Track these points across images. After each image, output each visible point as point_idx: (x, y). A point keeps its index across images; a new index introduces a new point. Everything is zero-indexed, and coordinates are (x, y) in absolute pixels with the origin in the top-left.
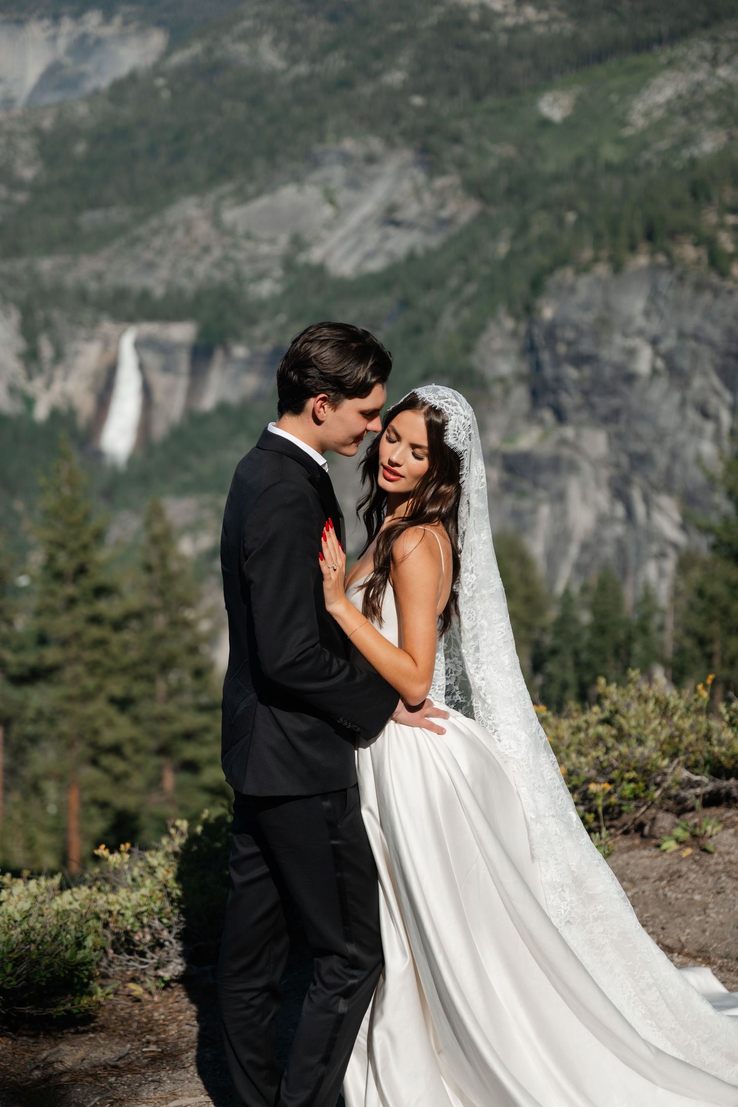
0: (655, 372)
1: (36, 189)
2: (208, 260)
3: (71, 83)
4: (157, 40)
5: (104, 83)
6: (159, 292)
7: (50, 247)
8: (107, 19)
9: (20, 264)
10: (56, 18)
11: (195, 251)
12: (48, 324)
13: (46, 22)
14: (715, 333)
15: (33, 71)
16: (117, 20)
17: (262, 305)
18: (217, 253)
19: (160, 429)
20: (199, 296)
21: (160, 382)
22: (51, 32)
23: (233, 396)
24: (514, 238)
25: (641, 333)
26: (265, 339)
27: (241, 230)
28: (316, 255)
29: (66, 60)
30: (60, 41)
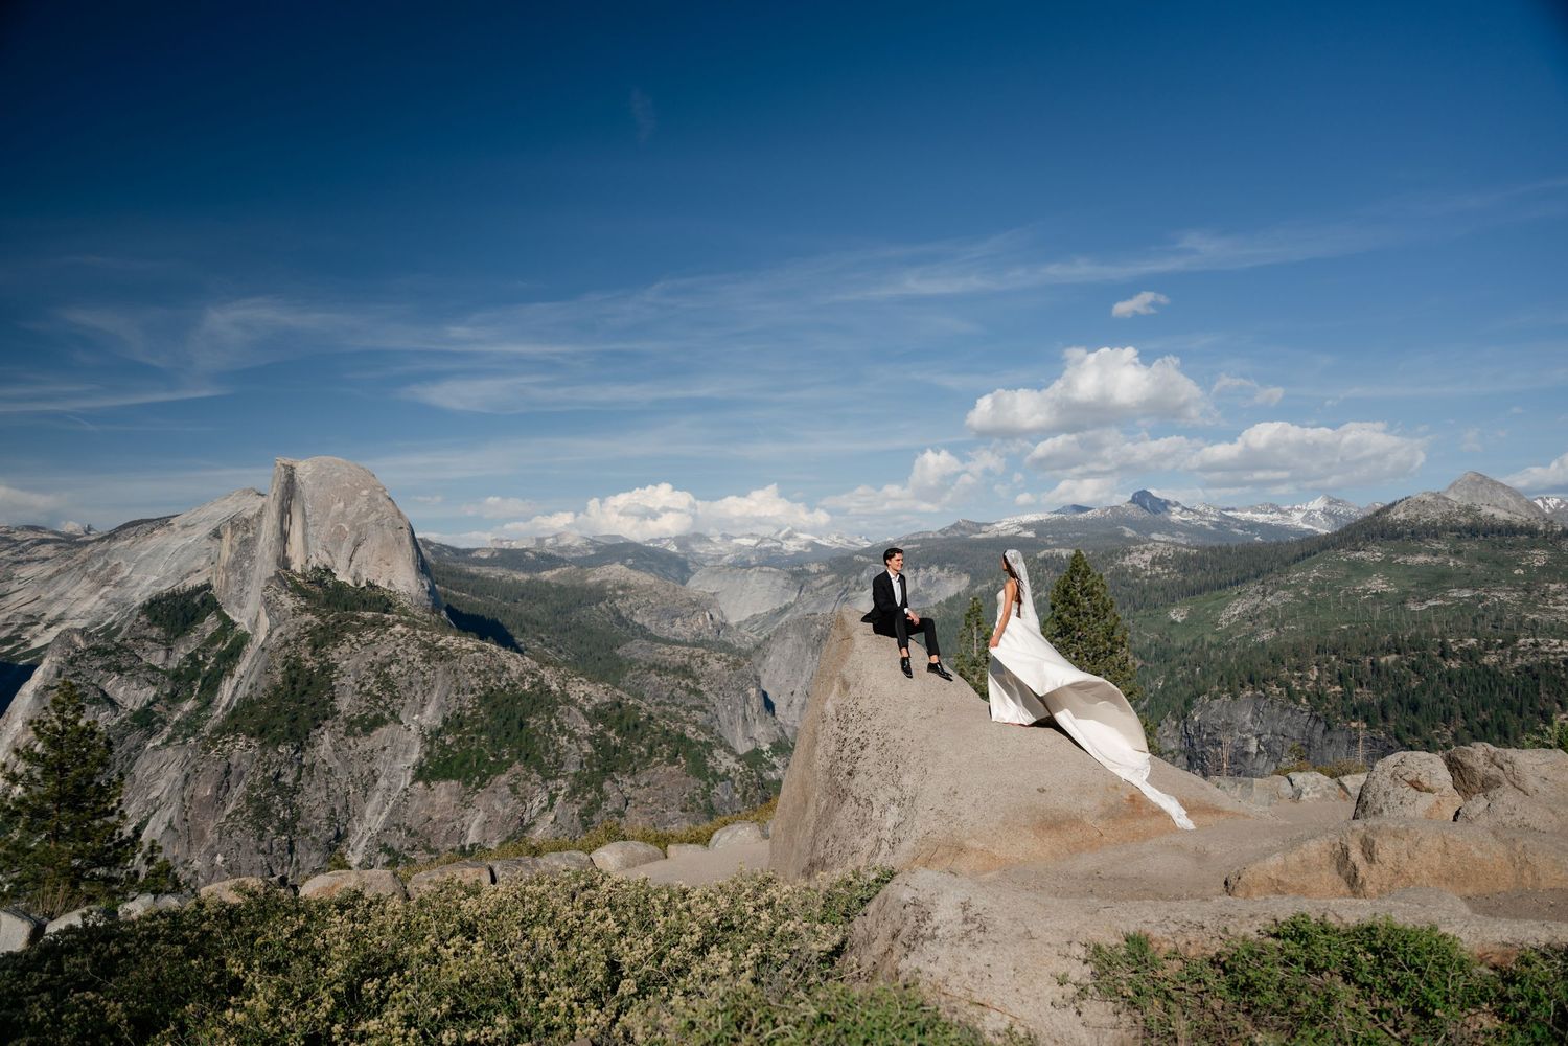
0: (1259, 752)
3: (925, 599)
4: (966, 580)
5: (942, 599)
8: (941, 569)
10: (917, 569)
14: (1295, 734)
16: (946, 570)
24: (1166, 680)
25: (1250, 731)
29: (922, 589)
30: (919, 580)
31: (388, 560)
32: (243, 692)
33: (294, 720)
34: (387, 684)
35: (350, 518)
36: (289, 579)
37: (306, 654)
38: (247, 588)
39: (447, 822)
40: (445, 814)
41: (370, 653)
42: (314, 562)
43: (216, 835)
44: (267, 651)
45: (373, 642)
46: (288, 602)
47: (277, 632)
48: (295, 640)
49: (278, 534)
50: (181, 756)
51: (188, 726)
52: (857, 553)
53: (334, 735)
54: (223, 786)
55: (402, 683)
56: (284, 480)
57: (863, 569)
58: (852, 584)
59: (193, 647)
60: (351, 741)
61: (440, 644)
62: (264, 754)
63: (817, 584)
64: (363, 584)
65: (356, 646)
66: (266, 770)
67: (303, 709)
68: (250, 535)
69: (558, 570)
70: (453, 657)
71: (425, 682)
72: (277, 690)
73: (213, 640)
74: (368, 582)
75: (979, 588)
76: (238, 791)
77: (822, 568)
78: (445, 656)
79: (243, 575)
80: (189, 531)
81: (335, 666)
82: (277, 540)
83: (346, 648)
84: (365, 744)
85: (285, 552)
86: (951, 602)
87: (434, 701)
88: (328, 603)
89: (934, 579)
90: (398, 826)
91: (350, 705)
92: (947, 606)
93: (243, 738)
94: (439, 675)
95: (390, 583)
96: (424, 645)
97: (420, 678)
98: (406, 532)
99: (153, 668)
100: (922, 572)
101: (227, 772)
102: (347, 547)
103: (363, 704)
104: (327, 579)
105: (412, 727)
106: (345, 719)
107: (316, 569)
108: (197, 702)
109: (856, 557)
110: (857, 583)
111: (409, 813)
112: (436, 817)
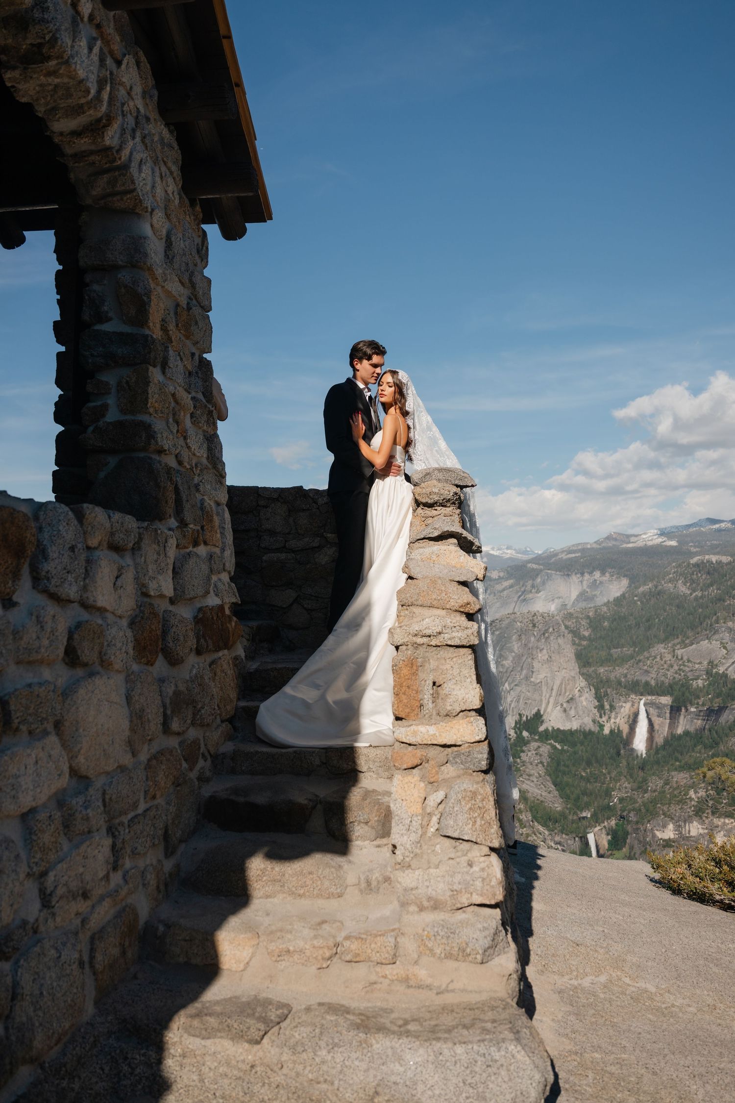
1: (589, 639)
2: (672, 670)
3: (591, 599)
4: (625, 582)
5: (611, 599)
6: (653, 683)
7: (602, 663)
8: (603, 573)
9: (592, 669)
10: (582, 574)
11: (666, 666)
12: (606, 694)
13: (578, 576)
15: (574, 594)
16: (607, 575)
17: (701, 690)
18: (676, 667)
19: (659, 740)
20: (671, 686)
21: (657, 721)
22: (581, 579)
23: (692, 729)
26: (703, 705)
27: (685, 658)
28: (721, 670)
29: (588, 590)
30: (585, 583)
52: (529, 561)
57: (537, 575)
58: (529, 588)
63: (499, 587)
75: (641, 589)
77: (502, 574)
86: (618, 601)
89: (598, 582)
92: (616, 606)
100: (587, 576)
109: (529, 565)
110: (533, 586)
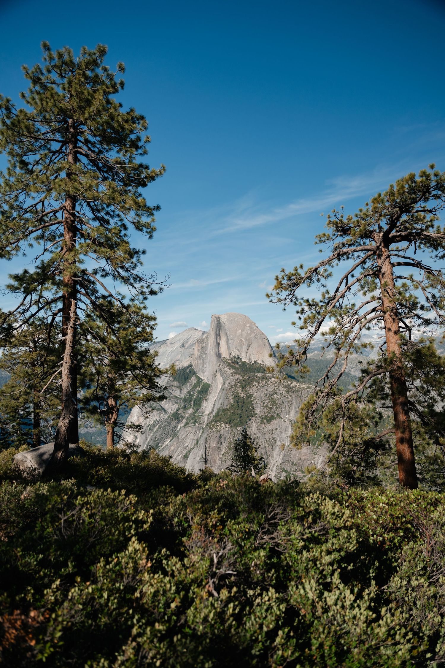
31: (261, 352)
32: (218, 406)
33: (241, 417)
34: (274, 403)
35: (244, 336)
36: (226, 361)
37: (240, 391)
38: (205, 366)
39: (308, 460)
40: (306, 456)
41: (264, 390)
42: (233, 354)
43: (220, 462)
44: (225, 390)
45: (265, 385)
46: (229, 371)
47: (227, 383)
48: (235, 385)
49: (215, 344)
50: (194, 430)
51: (192, 419)
53: (257, 423)
54: (220, 443)
55: (279, 402)
56: (216, 323)
59: (189, 389)
60: (263, 426)
61: (292, 385)
62: (232, 431)
64: (253, 362)
65: (259, 387)
66: (234, 437)
67: (243, 413)
68: (204, 345)
69: (313, 354)
70: (298, 391)
71: (289, 402)
72: (232, 406)
73: (195, 386)
74: (255, 361)
76: (225, 444)
78: (295, 391)
79: (203, 361)
80: (173, 345)
81: (251, 396)
82: (215, 346)
83: (255, 388)
84: (269, 427)
85: (219, 351)
87: (293, 410)
88: (243, 371)
90: (288, 461)
91: (260, 411)
93: (223, 424)
94: (294, 399)
95: (263, 361)
96: (285, 387)
97: (287, 400)
98: (266, 341)
99: (176, 397)
101: (220, 437)
102: (245, 347)
103: (266, 411)
104: (239, 361)
105: (286, 420)
106: (260, 417)
107: (234, 357)
108: (193, 410)
111: (292, 456)
112: (303, 458)
